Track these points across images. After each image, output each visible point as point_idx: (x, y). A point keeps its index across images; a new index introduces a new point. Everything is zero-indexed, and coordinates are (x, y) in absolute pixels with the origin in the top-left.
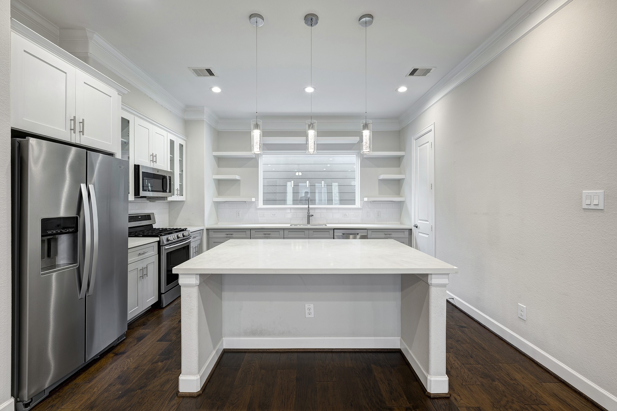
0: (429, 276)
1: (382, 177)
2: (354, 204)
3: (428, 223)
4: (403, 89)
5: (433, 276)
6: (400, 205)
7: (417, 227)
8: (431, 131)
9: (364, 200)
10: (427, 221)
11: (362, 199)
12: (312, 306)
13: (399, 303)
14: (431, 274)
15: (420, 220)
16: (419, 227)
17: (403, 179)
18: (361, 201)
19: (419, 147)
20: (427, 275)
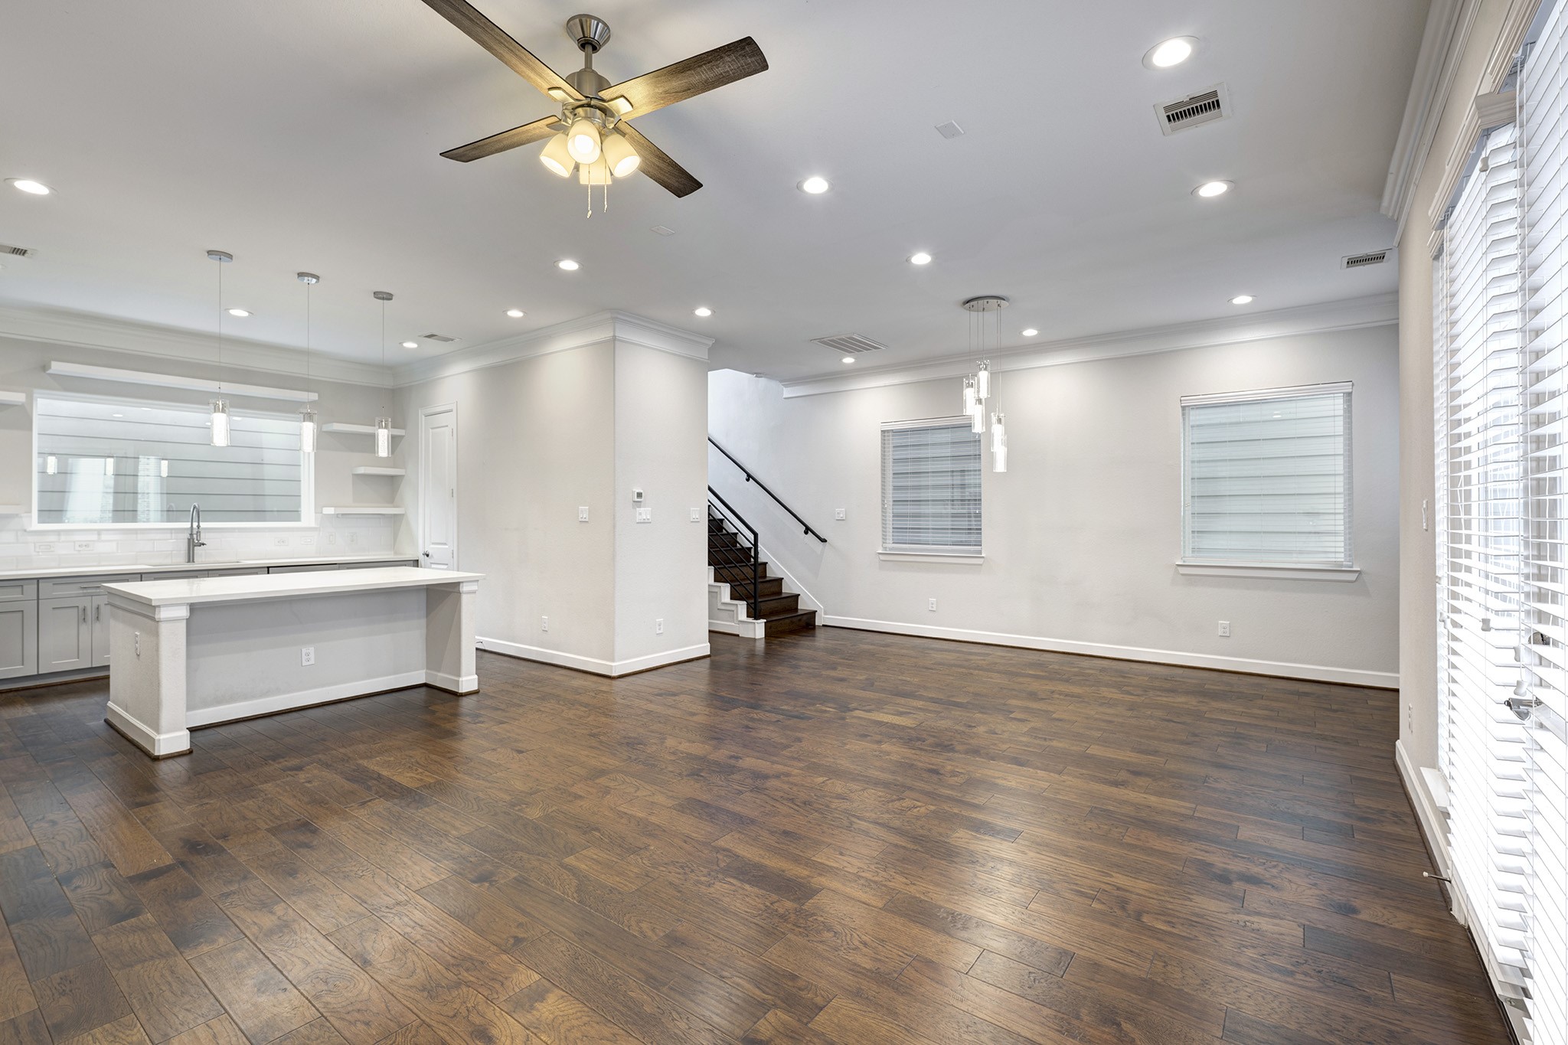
0: (461, 585)
1: (362, 470)
2: (298, 519)
3: (447, 547)
4: (410, 345)
5: (464, 584)
6: (396, 521)
7: (428, 555)
8: (451, 411)
9: (324, 513)
10: (445, 544)
11: (318, 509)
12: (311, 650)
13: (424, 631)
14: (462, 582)
15: (433, 544)
16: (432, 556)
17: (402, 477)
18: (316, 513)
19: (432, 428)
20: (459, 583)
